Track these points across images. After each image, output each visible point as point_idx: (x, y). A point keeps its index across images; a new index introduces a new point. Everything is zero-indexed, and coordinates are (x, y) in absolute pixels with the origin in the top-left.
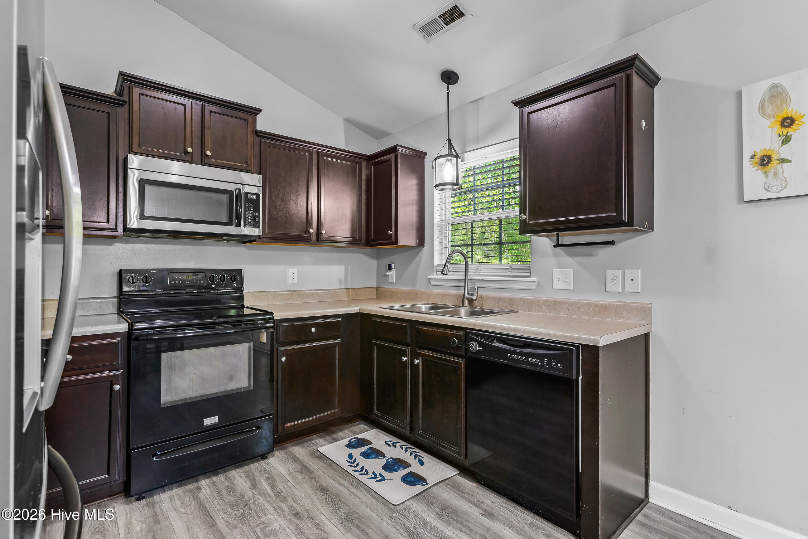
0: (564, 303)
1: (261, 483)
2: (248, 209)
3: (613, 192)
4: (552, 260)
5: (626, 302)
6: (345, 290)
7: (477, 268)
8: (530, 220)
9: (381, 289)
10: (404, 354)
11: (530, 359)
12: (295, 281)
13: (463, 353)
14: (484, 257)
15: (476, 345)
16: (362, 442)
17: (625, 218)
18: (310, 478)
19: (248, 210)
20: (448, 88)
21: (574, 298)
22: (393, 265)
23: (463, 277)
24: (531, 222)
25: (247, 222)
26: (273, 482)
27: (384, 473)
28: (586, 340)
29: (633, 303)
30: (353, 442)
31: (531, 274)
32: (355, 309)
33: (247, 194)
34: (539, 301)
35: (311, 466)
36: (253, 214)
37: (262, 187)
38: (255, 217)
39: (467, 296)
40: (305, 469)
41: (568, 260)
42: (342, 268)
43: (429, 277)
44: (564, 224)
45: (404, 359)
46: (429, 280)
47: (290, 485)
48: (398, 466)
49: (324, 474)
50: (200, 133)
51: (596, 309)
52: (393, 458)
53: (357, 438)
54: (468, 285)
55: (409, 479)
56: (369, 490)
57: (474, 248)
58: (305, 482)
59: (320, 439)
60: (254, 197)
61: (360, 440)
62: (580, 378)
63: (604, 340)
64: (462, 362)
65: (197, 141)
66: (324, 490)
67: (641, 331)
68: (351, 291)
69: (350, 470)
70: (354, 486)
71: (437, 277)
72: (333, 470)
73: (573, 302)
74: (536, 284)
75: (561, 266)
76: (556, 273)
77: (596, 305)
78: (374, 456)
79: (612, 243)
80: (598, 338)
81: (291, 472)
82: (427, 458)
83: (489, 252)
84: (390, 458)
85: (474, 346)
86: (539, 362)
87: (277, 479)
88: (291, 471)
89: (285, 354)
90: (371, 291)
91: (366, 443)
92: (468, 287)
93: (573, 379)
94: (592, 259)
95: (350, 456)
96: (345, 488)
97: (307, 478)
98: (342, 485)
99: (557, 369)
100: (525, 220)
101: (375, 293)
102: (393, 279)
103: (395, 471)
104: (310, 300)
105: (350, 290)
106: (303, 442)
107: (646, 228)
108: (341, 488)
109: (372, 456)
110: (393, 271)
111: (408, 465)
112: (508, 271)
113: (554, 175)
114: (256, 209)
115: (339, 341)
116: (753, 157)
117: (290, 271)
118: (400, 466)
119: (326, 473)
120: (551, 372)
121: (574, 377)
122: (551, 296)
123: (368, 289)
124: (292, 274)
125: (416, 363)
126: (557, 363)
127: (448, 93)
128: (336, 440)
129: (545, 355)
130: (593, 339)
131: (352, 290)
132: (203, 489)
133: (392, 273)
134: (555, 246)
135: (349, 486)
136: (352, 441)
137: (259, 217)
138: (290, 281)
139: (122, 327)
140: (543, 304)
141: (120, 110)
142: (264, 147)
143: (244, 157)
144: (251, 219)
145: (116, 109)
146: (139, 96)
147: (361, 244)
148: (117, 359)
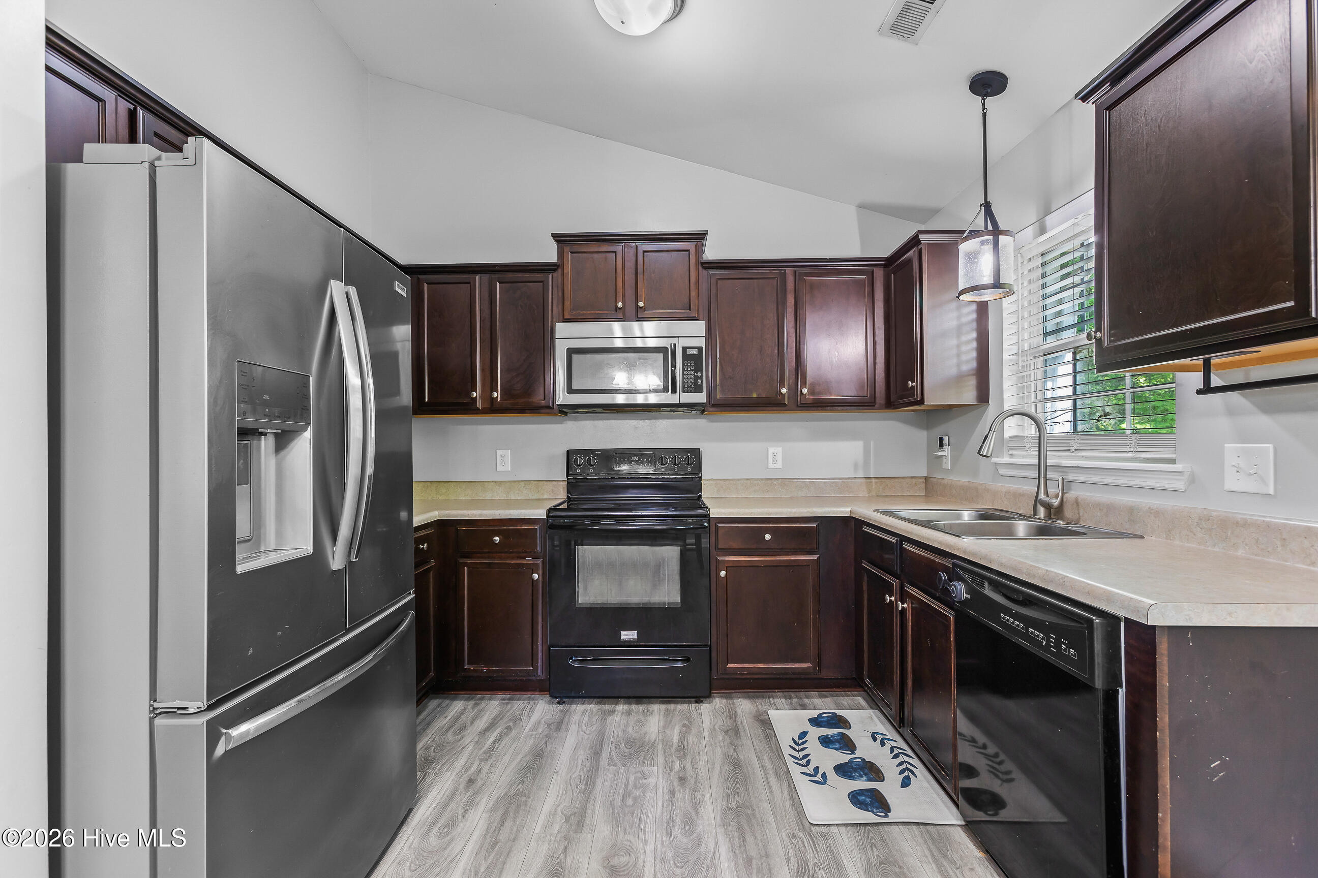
0: (1246, 524)
1: (674, 728)
2: (687, 369)
6: (864, 480)
7: (1072, 442)
8: (1110, 340)
9: (932, 479)
10: (891, 589)
11: (1031, 630)
12: (779, 465)
15: (962, 588)
16: (839, 722)
18: (732, 744)
19: (687, 371)
20: (982, 103)
22: (946, 440)
23: (1035, 461)
24: (1111, 345)
25: (686, 386)
26: (686, 732)
27: (832, 776)
30: (823, 717)
32: (843, 510)
33: (685, 349)
34: (1189, 515)
35: (744, 729)
36: (694, 374)
37: (706, 336)
38: (697, 378)
39: (1041, 496)
40: (734, 731)
41: (1263, 421)
42: (859, 445)
45: (889, 598)
46: (996, 467)
47: (702, 743)
48: (861, 773)
49: (752, 745)
50: (634, 282)
52: (863, 760)
53: (834, 714)
54: (1046, 476)
55: (861, 798)
56: (792, 789)
58: (721, 747)
59: (783, 700)
60: (695, 352)
61: (836, 717)
62: (1121, 691)
64: (952, 617)
65: (630, 293)
66: (736, 764)
68: (874, 482)
69: (787, 751)
70: (777, 775)
71: (1011, 460)
72: (768, 744)
74: (1186, 478)
75: (1244, 437)
76: (1232, 453)
78: (838, 745)
80: (1147, 605)
81: (714, 728)
82: (923, 779)
84: (859, 758)
85: (959, 590)
86: (1043, 639)
87: (694, 731)
88: (716, 727)
89: (727, 567)
90: (914, 483)
91: (842, 725)
92: (1046, 480)
93: (1096, 690)
95: (803, 734)
96: (764, 772)
97: (728, 741)
98: (763, 767)
99: (1067, 659)
100: (1100, 341)
101: (923, 486)
102: (947, 464)
103: (852, 778)
104: (801, 494)
105: (873, 480)
106: (758, 697)
108: (759, 772)
109: (835, 745)
110: (946, 449)
111: (879, 778)
112: (1130, 449)
113: (1154, 233)
114: (699, 368)
115: (815, 557)
117: (771, 450)
118: (865, 774)
119: (755, 745)
120: (1052, 659)
121: (1099, 684)
122: (1218, 506)
123: (908, 480)
124: (775, 455)
125: (900, 609)
126: (1070, 647)
127: (985, 115)
128: (804, 707)
129: (1052, 628)
130: (1135, 607)
131: (876, 480)
132: (616, 713)
133: (946, 452)
135: (771, 771)
136: (823, 715)
137: (701, 378)
138: (771, 466)
139: (541, 513)
140: (1198, 524)
141: (557, 274)
142: (713, 280)
143: (687, 300)
144: (691, 382)
145: (550, 276)
146: (570, 255)
147: (877, 406)
148: (537, 547)
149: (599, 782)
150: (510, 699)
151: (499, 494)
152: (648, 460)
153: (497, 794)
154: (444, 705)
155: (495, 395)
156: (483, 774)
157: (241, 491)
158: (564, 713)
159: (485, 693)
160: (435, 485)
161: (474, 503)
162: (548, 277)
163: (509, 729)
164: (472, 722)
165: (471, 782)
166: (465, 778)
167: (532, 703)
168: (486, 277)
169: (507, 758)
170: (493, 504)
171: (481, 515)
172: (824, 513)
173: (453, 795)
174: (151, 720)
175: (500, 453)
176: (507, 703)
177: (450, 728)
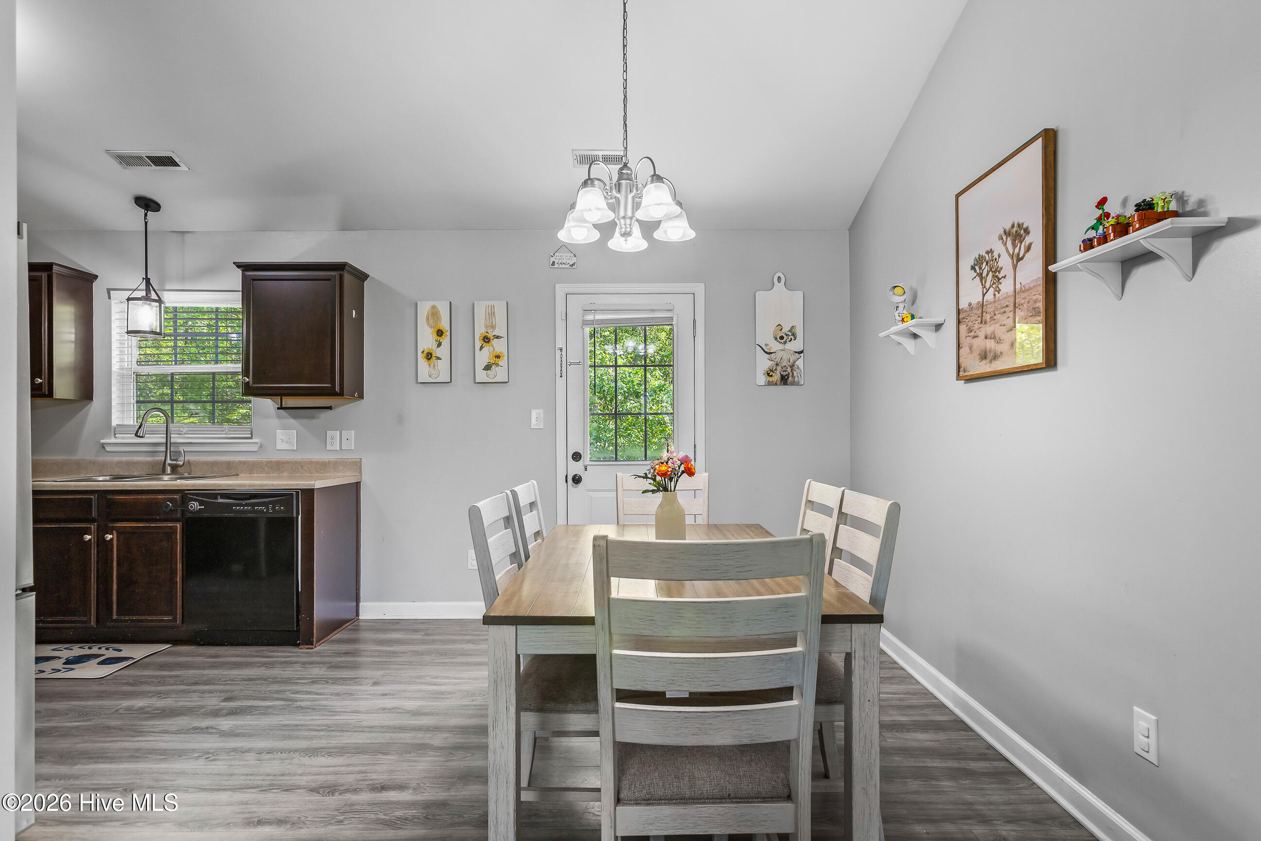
0: (287, 462)
3: (329, 367)
4: (274, 422)
5: (342, 459)
7: (182, 429)
8: (253, 383)
10: (87, 531)
11: (256, 508)
13: (179, 516)
14: (190, 417)
15: (197, 504)
17: (337, 389)
20: (146, 215)
21: (298, 457)
23: (164, 441)
24: (254, 385)
28: (304, 485)
29: (348, 459)
31: (252, 436)
34: (261, 462)
39: (169, 461)
41: (292, 422)
43: (102, 441)
44: (287, 390)
45: (88, 537)
46: (103, 446)
51: (317, 466)
52: (75, 656)
54: (170, 449)
57: (175, 405)
62: (300, 516)
63: (318, 484)
64: (179, 525)
67: (353, 480)
71: (116, 440)
73: (296, 461)
74: (258, 445)
75: (284, 428)
76: (280, 434)
77: (317, 463)
79: (330, 408)
80: (313, 482)
83: (197, 411)
84: (70, 657)
85: (195, 506)
86: (264, 509)
92: (170, 452)
93: (294, 518)
94: (315, 421)
99: (281, 511)
100: (248, 382)
107: (356, 397)
112: (224, 433)
116: (423, 352)
120: (276, 515)
121: (295, 515)
122: (275, 457)
125: (108, 539)
126: (280, 507)
127: (146, 223)
129: (270, 503)
130: (309, 484)
134: (278, 408)
140: (266, 465)
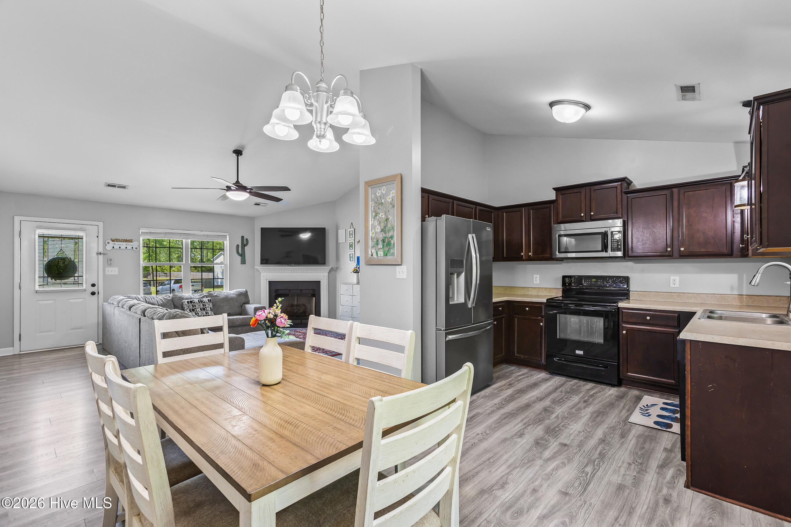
6: (738, 296)
12: (677, 285)
19: (613, 242)
25: (613, 249)
27: (653, 416)
33: (613, 232)
36: (617, 243)
37: (623, 226)
38: (618, 245)
42: (735, 276)
48: (670, 419)
50: (589, 204)
55: (660, 423)
60: (618, 233)
65: (587, 209)
69: (639, 406)
78: (669, 411)
89: (627, 329)
95: (655, 405)
98: (624, 407)
103: (663, 419)
104: (691, 301)
106: (645, 392)
115: (677, 330)
117: (673, 278)
118: (672, 420)
119: (627, 402)
124: (674, 280)
137: (621, 245)
138: (672, 286)
139: (544, 300)
141: (555, 204)
142: (630, 199)
143: (615, 209)
144: (615, 247)
145: (552, 205)
146: (561, 195)
147: (734, 255)
148: (542, 313)
149: (553, 395)
150: (533, 370)
151: (534, 293)
152: (600, 281)
153: (517, 388)
154: (508, 367)
155: (530, 254)
156: (515, 384)
157: (450, 286)
158: (550, 378)
159: (523, 366)
160: (510, 288)
161: (524, 296)
162: (551, 206)
163: (528, 377)
164: (516, 373)
165: (510, 384)
166: (509, 383)
167: (540, 373)
168: (527, 208)
169: (524, 383)
170: (532, 296)
171: (522, 300)
172: (682, 309)
173: (504, 385)
174: (436, 331)
175: (535, 276)
176: (531, 371)
177: (508, 372)
